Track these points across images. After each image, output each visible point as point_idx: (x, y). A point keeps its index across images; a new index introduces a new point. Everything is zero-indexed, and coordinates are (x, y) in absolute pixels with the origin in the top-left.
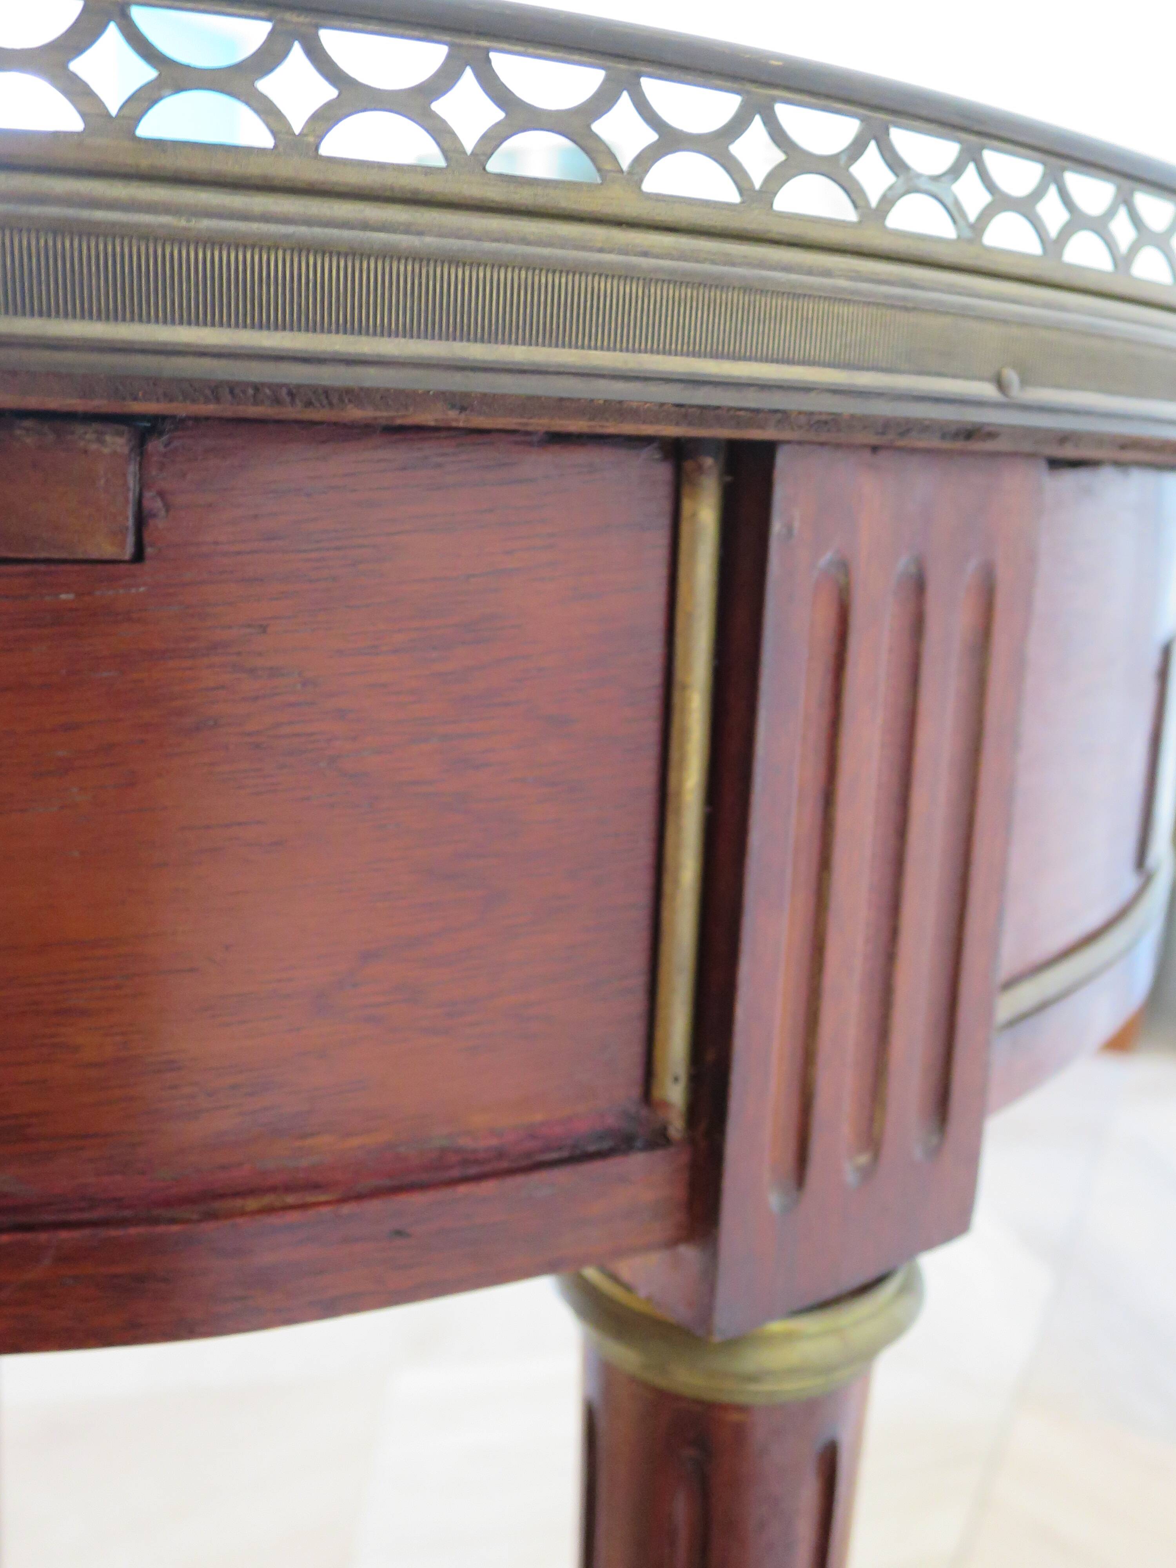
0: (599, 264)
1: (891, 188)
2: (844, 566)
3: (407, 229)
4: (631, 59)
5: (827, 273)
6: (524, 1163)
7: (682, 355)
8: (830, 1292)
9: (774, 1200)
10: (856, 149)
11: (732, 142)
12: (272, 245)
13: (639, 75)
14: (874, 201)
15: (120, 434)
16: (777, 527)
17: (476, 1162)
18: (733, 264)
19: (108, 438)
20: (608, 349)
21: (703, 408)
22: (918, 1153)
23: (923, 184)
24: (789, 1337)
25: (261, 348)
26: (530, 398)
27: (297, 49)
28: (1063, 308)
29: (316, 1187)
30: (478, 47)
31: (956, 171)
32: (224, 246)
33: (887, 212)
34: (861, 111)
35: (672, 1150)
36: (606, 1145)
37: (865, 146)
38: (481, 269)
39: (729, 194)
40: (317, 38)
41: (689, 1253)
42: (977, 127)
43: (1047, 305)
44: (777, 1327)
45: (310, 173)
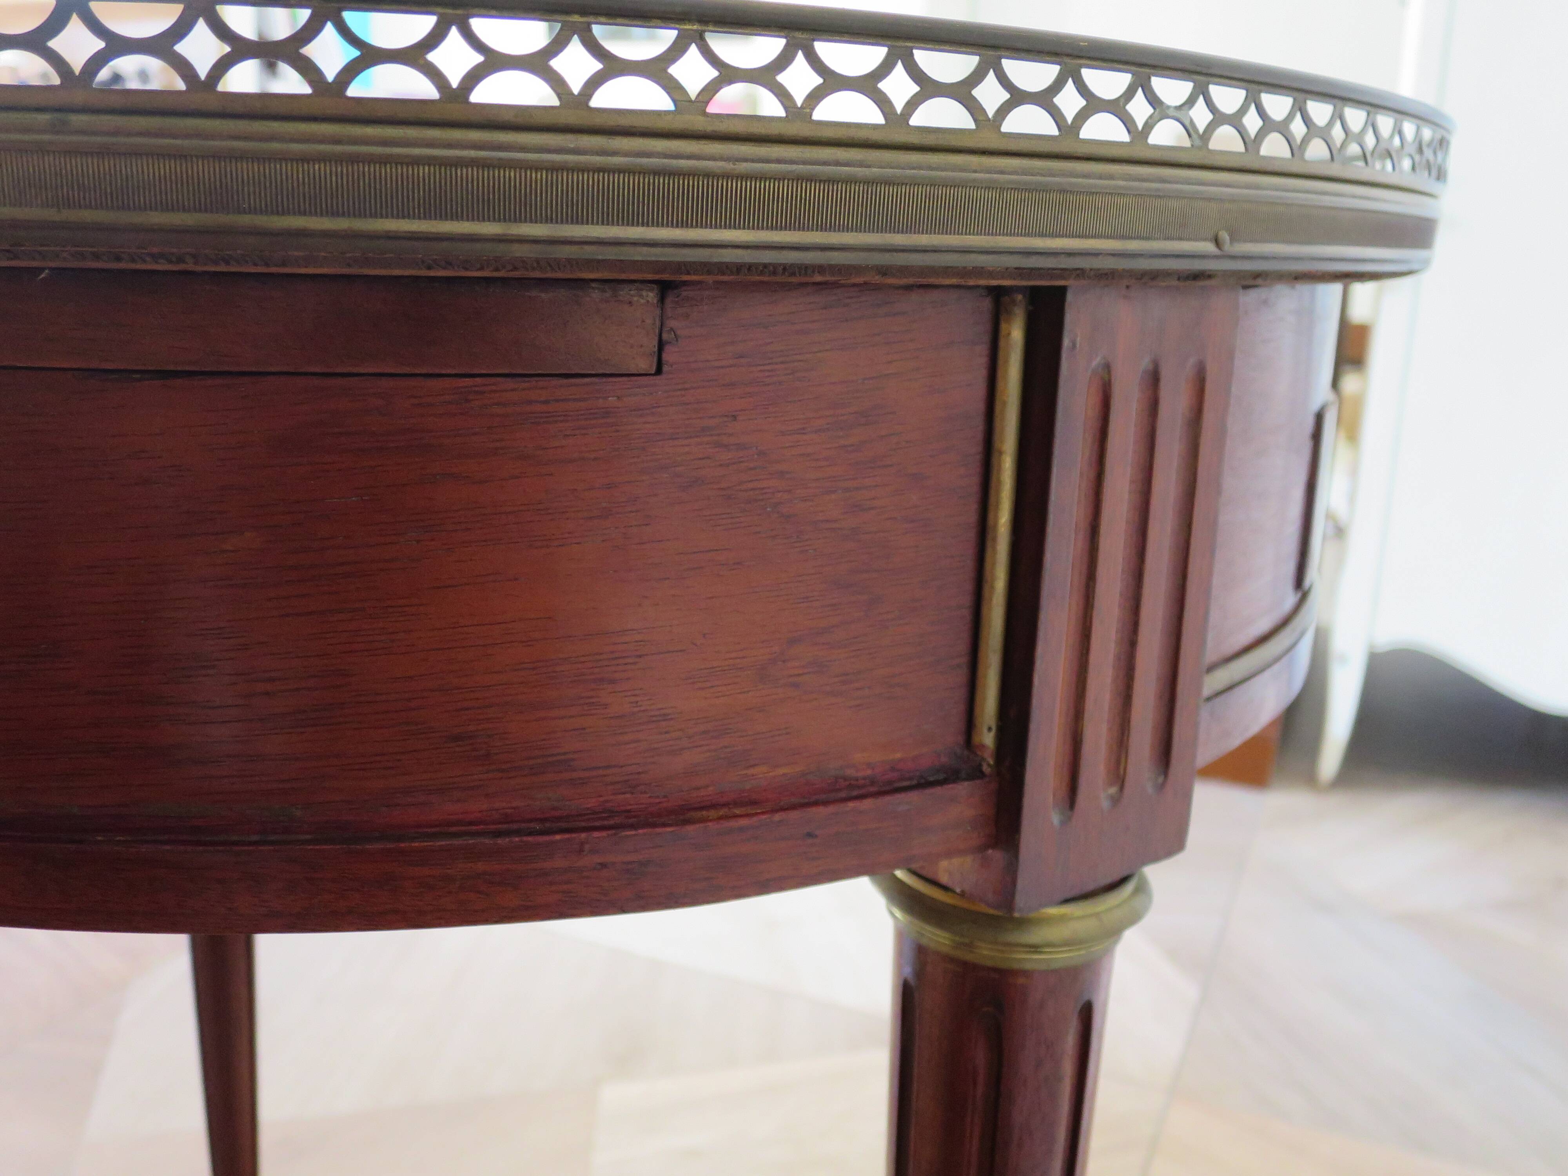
0: (974, 180)
1: (1151, 117)
2: (1107, 367)
3: (861, 164)
4: (995, 47)
5: (1111, 177)
6: (887, 788)
7: (1021, 235)
8: (1091, 886)
9: (1056, 819)
10: (1129, 94)
11: (1055, 96)
12: (779, 178)
13: (1000, 58)
14: (1140, 126)
15: (651, 290)
16: (1066, 342)
17: (859, 787)
18: (1054, 176)
19: (644, 293)
20: (977, 234)
21: (1032, 269)
22: (1150, 789)
23: (1171, 112)
24: (1062, 919)
25: (773, 242)
26: (927, 267)
27: (800, 56)
28: (1257, 187)
29: (754, 803)
30: (907, 47)
31: (1190, 102)
32: (753, 179)
33: (1149, 133)
34: (1133, 68)
35: (987, 779)
36: (941, 776)
37: (1136, 91)
38: (904, 187)
39: (1052, 129)
40: (813, 47)
41: (996, 856)
42: (1205, 71)
43: (1248, 186)
44: (1053, 911)
45: (805, 131)
